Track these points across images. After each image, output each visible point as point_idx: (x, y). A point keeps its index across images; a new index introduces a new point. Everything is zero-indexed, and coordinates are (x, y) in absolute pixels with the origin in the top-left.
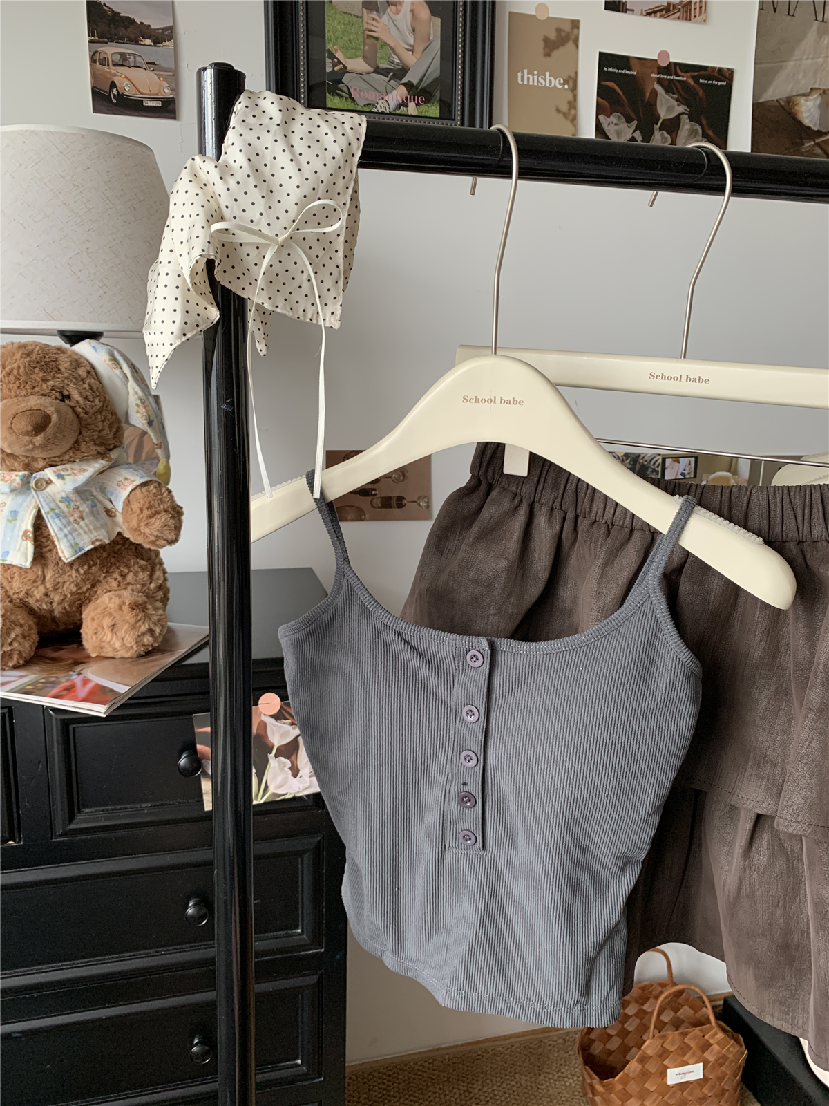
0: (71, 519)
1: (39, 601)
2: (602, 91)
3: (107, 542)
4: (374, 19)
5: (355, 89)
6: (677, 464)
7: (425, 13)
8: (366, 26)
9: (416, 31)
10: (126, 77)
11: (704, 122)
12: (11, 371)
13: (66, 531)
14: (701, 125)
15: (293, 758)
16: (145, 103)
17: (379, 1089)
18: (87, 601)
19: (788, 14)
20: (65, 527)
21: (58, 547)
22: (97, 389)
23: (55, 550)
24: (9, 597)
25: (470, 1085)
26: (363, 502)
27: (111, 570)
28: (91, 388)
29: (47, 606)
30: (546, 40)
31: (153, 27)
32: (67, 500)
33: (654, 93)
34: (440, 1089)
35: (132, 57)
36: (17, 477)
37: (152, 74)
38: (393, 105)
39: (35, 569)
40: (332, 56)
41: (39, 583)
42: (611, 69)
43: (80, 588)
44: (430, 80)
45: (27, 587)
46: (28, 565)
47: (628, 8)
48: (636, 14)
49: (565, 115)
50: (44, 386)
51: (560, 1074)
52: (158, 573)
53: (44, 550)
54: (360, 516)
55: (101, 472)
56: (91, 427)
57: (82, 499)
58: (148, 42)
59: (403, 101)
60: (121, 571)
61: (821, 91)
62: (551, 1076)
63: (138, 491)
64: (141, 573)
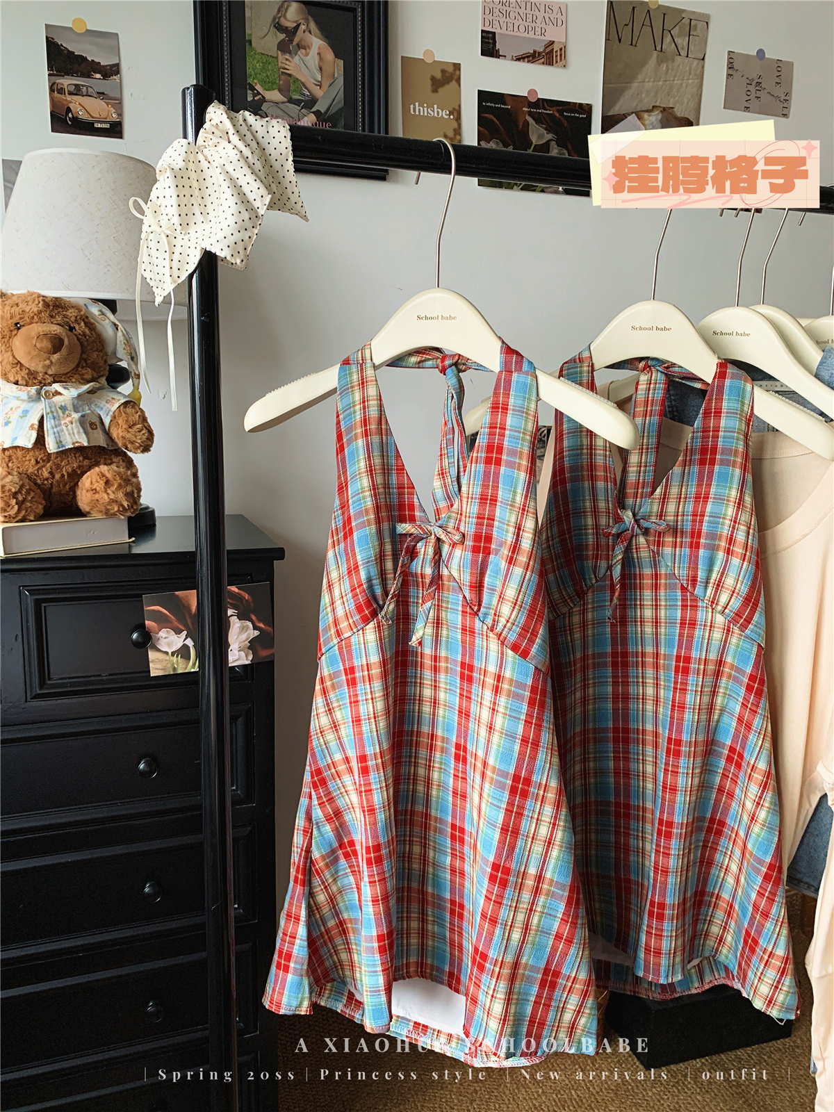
2: (482, 122)
4: (287, 60)
7: (329, 55)
8: (280, 64)
9: (322, 69)
10: (80, 104)
11: (570, 147)
14: (566, 148)
16: (96, 125)
19: (632, 45)
30: (433, 79)
31: (102, 64)
33: (527, 124)
35: (85, 88)
37: (102, 102)
42: (489, 104)
44: (335, 110)
47: (501, 54)
48: (507, 60)
49: (451, 139)
58: (98, 76)
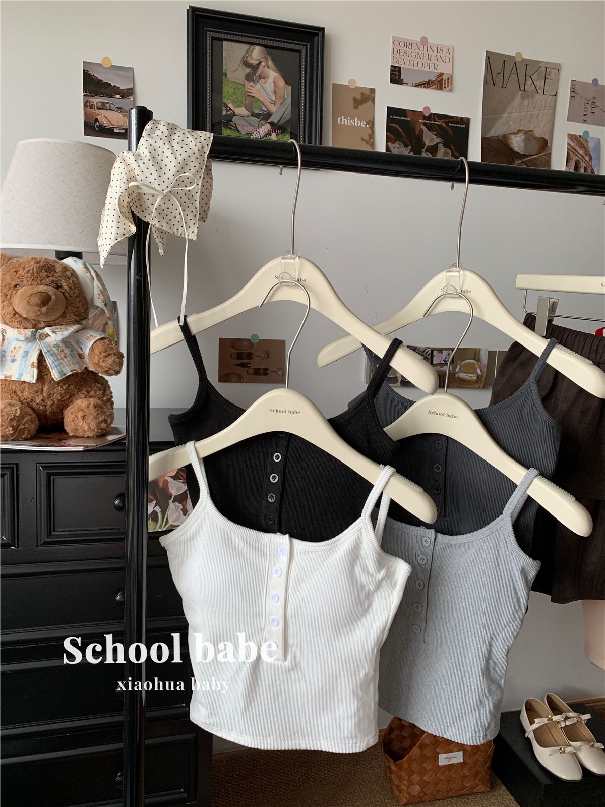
0: (59, 357)
1: (38, 404)
2: (389, 129)
3: (79, 371)
4: (251, 86)
5: (240, 125)
6: (441, 354)
7: (281, 83)
9: (277, 92)
10: (104, 116)
11: (453, 148)
12: (29, 271)
13: (56, 364)
14: (451, 150)
15: (184, 503)
16: (115, 131)
17: (247, 768)
18: (66, 406)
19: (503, 87)
20: (56, 361)
21: (52, 372)
22: (77, 283)
23: (49, 374)
24: (21, 401)
25: (309, 769)
26: (242, 371)
27: (81, 389)
28: (73, 283)
29: (43, 408)
30: (355, 100)
31: (121, 88)
32: (57, 346)
33: (422, 131)
34: (288, 771)
35: (108, 105)
36: (29, 332)
37: (120, 115)
38: (262, 134)
39: (37, 385)
40: (226, 106)
41: (40, 393)
42: (395, 117)
43: (63, 398)
44: (285, 121)
45: (32, 395)
46: (34, 381)
47: (404, 82)
48: (409, 86)
49: (367, 142)
50: (47, 280)
51: (371, 765)
52: (108, 392)
53: (44, 374)
54: (240, 380)
55: (77, 331)
56: (73, 305)
57: (66, 346)
58: (118, 96)
59: (268, 132)
60: (87, 390)
61: (524, 132)
62: (364, 766)
63: (98, 343)
64: (98, 391)
